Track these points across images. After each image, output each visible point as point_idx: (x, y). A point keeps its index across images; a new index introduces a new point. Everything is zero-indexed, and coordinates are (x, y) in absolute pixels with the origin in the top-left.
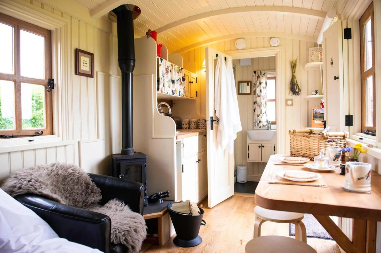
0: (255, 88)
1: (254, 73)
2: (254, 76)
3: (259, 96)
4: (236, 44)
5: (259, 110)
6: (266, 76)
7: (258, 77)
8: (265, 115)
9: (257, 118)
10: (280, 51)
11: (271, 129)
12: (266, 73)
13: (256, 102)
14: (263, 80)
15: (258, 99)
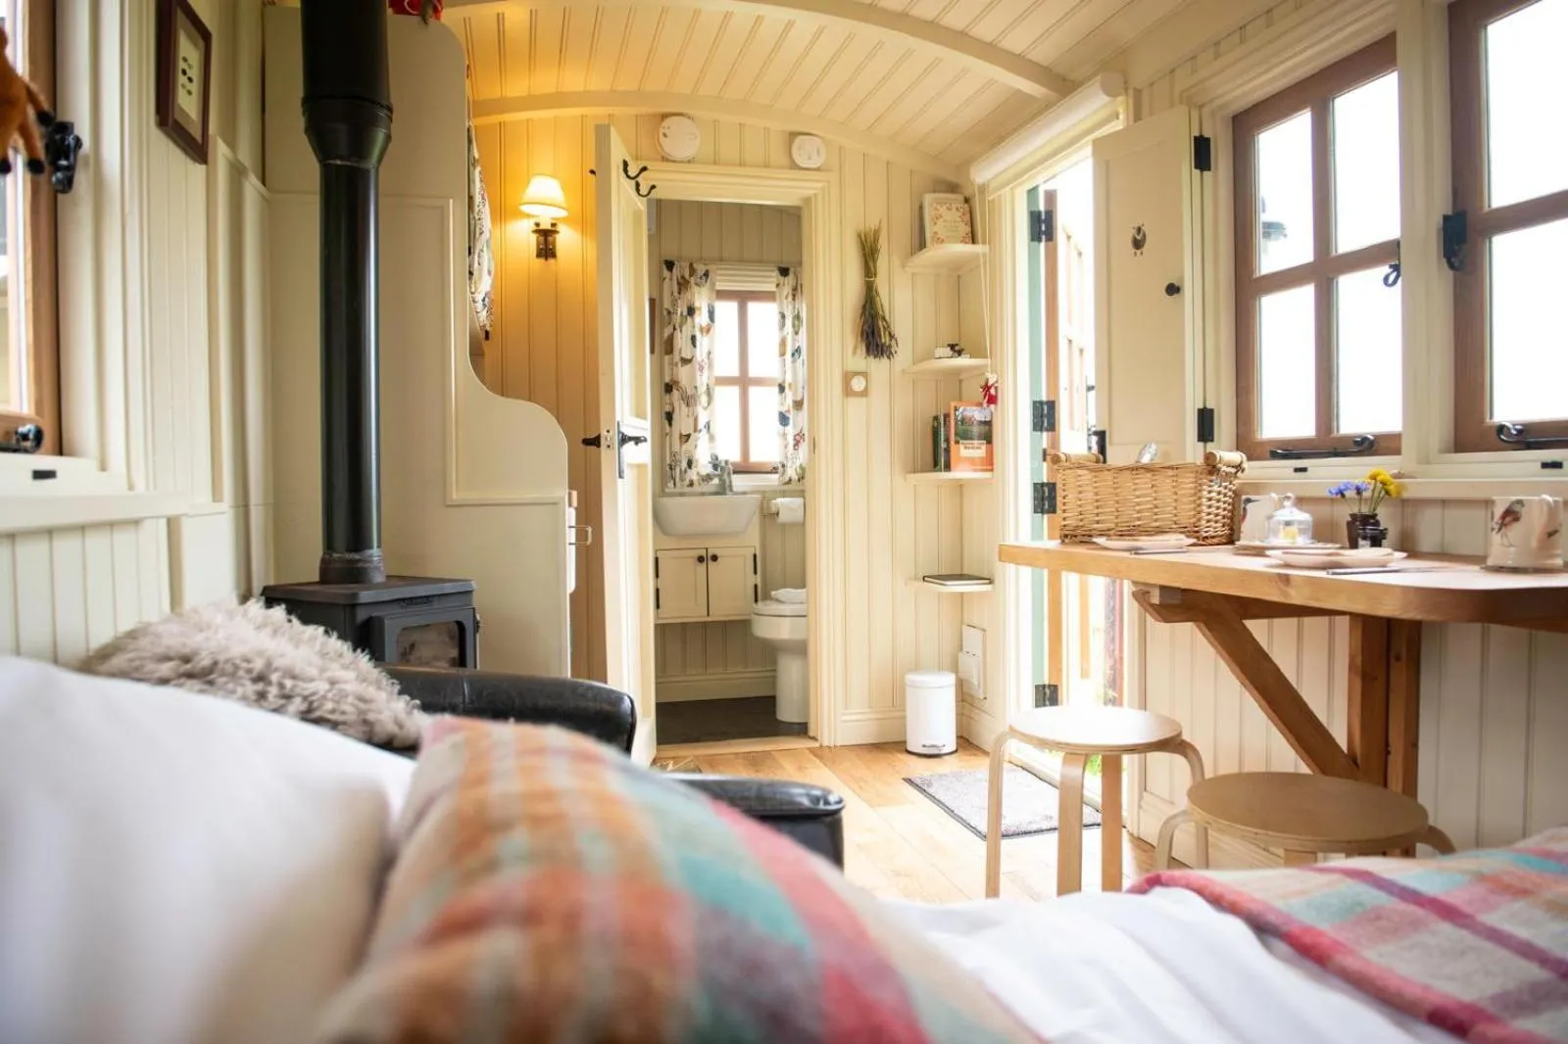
0: (671, 328)
1: (664, 267)
2: (664, 279)
3: (686, 361)
4: (665, 135)
5: (688, 416)
6: (713, 284)
7: (683, 285)
8: (707, 436)
9: (681, 446)
10: (823, 189)
11: (731, 490)
12: (711, 275)
13: (676, 383)
14: (701, 299)
15: (683, 374)
